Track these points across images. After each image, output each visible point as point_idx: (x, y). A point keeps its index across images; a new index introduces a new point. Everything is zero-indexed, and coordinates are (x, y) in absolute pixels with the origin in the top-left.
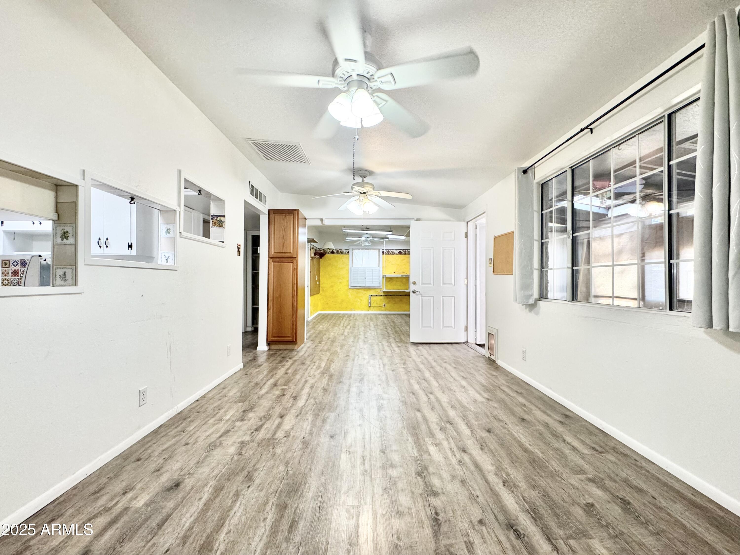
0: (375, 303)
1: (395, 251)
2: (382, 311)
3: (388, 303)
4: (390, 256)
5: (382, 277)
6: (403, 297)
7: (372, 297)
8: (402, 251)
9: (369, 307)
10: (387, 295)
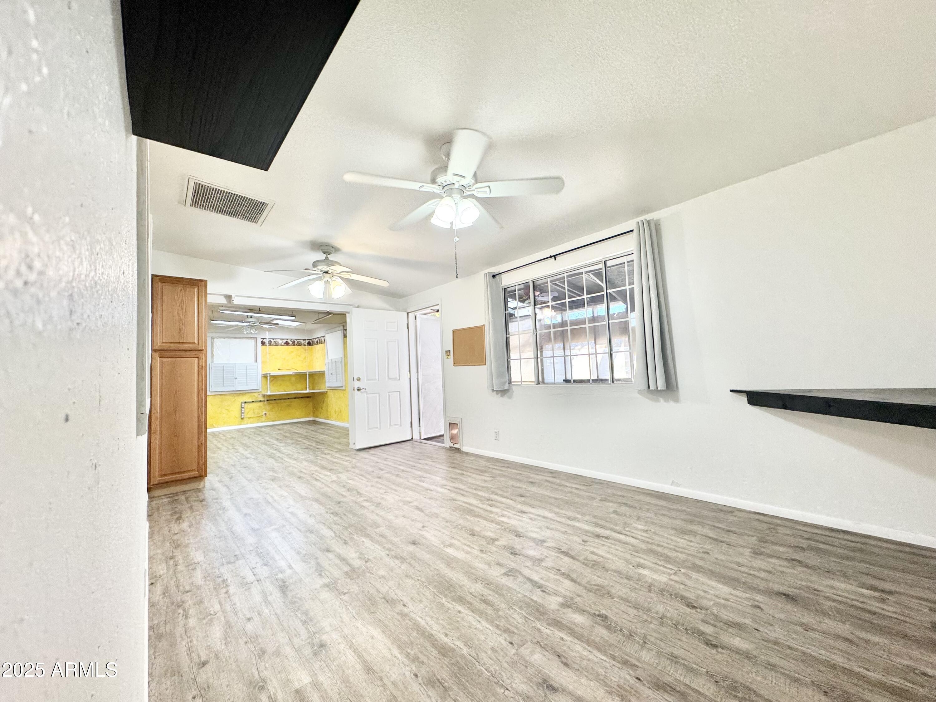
0: (252, 412)
1: (280, 341)
2: (262, 422)
3: (271, 410)
4: (273, 348)
5: (260, 376)
6: (291, 400)
7: (246, 405)
8: (289, 341)
9: (242, 419)
10: (271, 400)
